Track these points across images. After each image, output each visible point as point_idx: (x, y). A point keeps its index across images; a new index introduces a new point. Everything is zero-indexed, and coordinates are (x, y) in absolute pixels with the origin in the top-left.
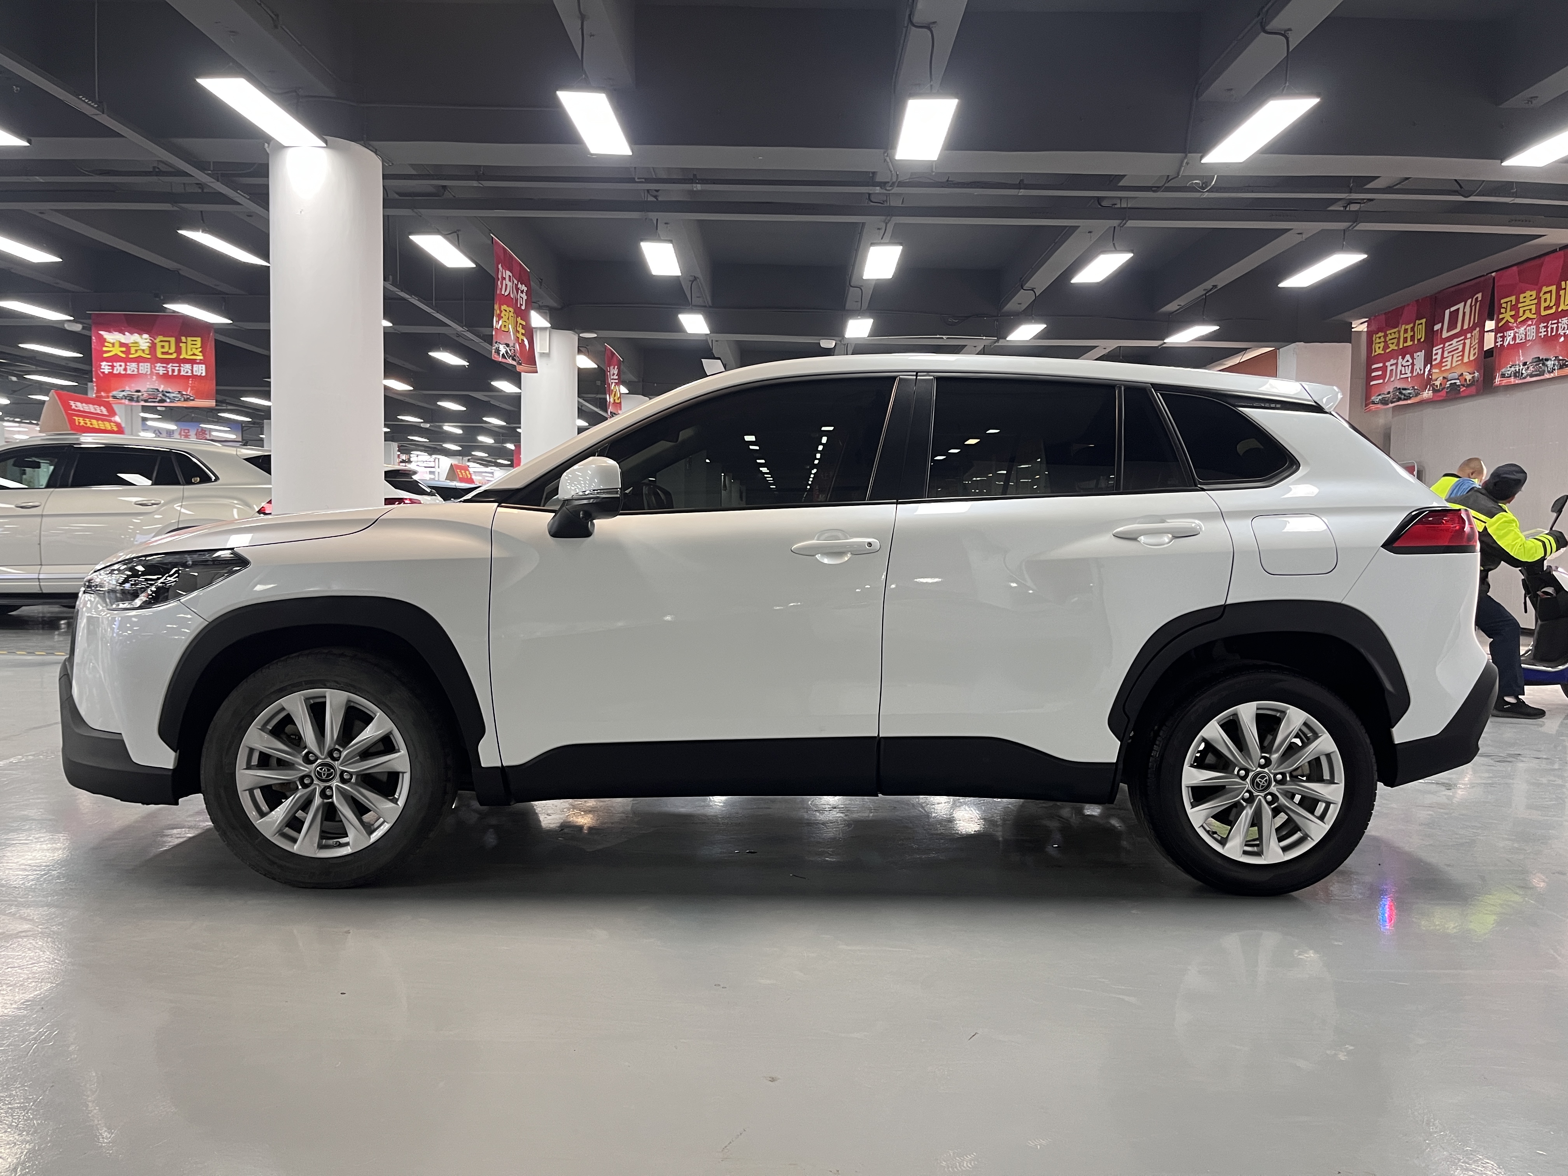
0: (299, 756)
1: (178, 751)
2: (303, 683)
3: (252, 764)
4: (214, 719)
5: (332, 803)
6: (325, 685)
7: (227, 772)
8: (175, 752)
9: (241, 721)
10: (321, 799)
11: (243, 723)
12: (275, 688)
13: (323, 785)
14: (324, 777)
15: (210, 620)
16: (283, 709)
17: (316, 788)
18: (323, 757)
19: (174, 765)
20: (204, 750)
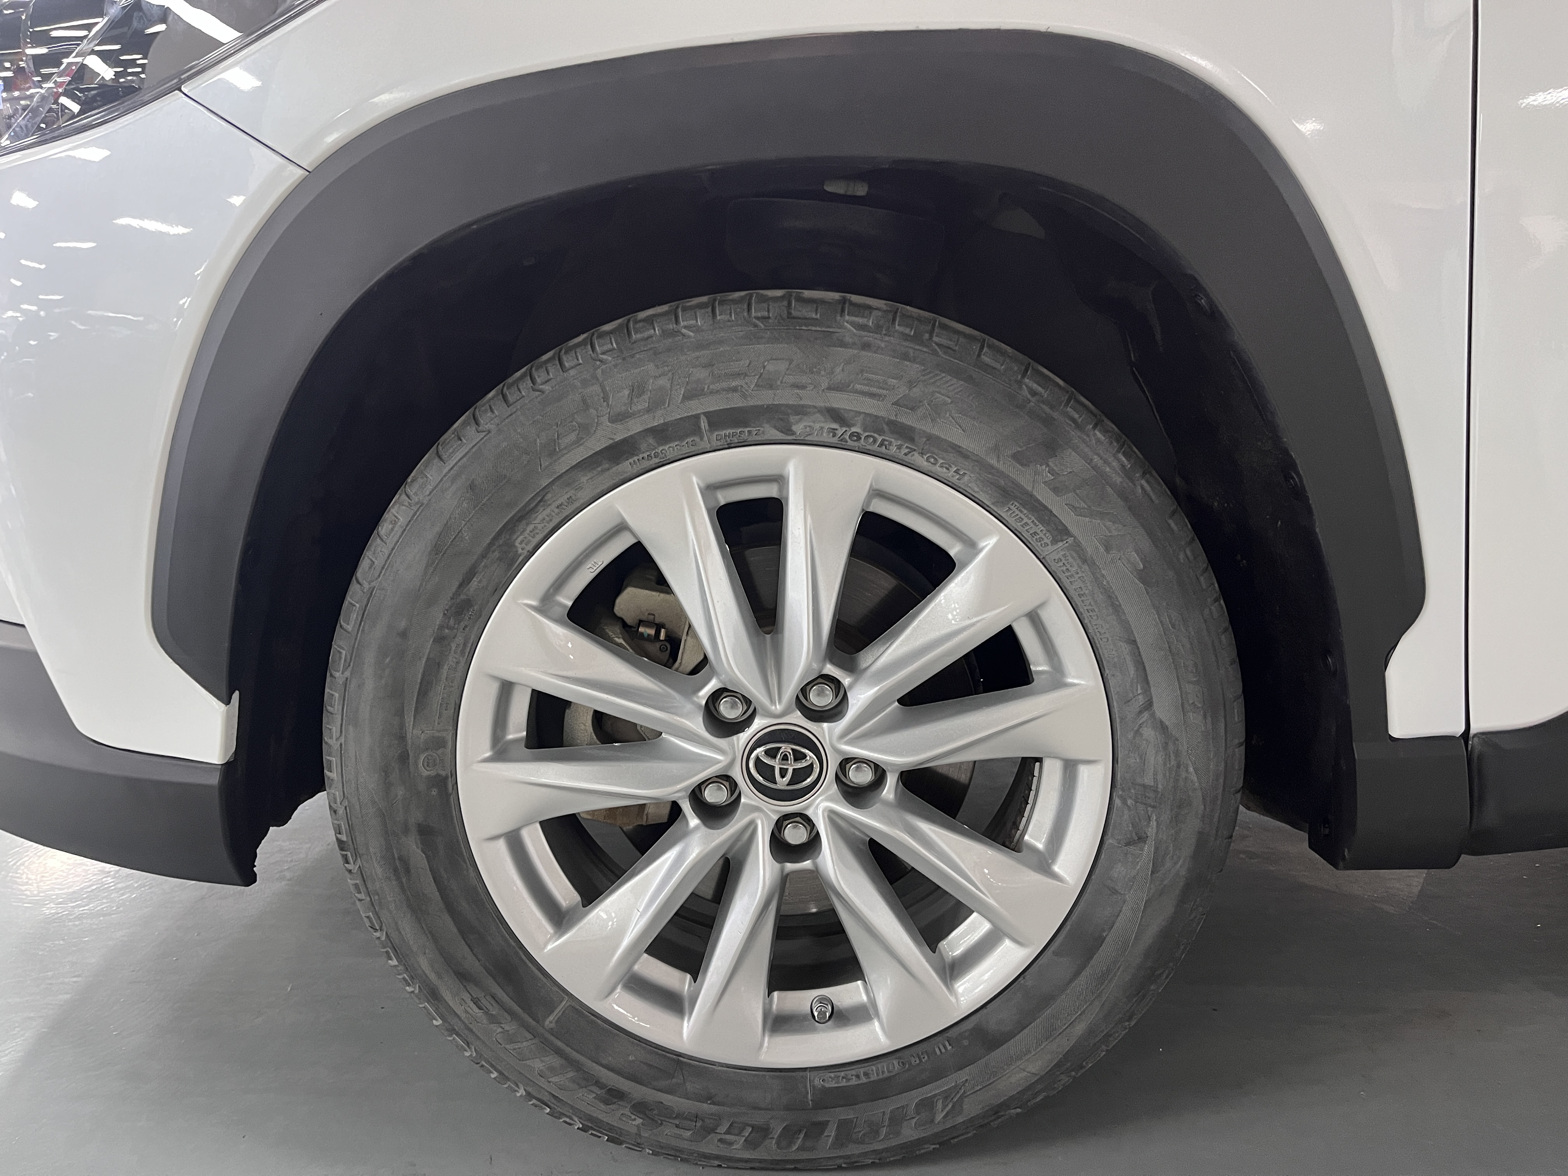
0: (689, 707)
1: (236, 695)
2: (704, 424)
3: (510, 737)
4: (359, 573)
5: (816, 875)
6: (788, 431)
7: (425, 773)
8: (227, 702)
9: (465, 582)
10: (777, 866)
11: (474, 583)
12: (596, 443)
13: (775, 809)
14: (782, 783)
15: (309, 160)
16: (622, 527)
17: (752, 824)
18: (778, 708)
19: (226, 748)
20: (333, 694)
